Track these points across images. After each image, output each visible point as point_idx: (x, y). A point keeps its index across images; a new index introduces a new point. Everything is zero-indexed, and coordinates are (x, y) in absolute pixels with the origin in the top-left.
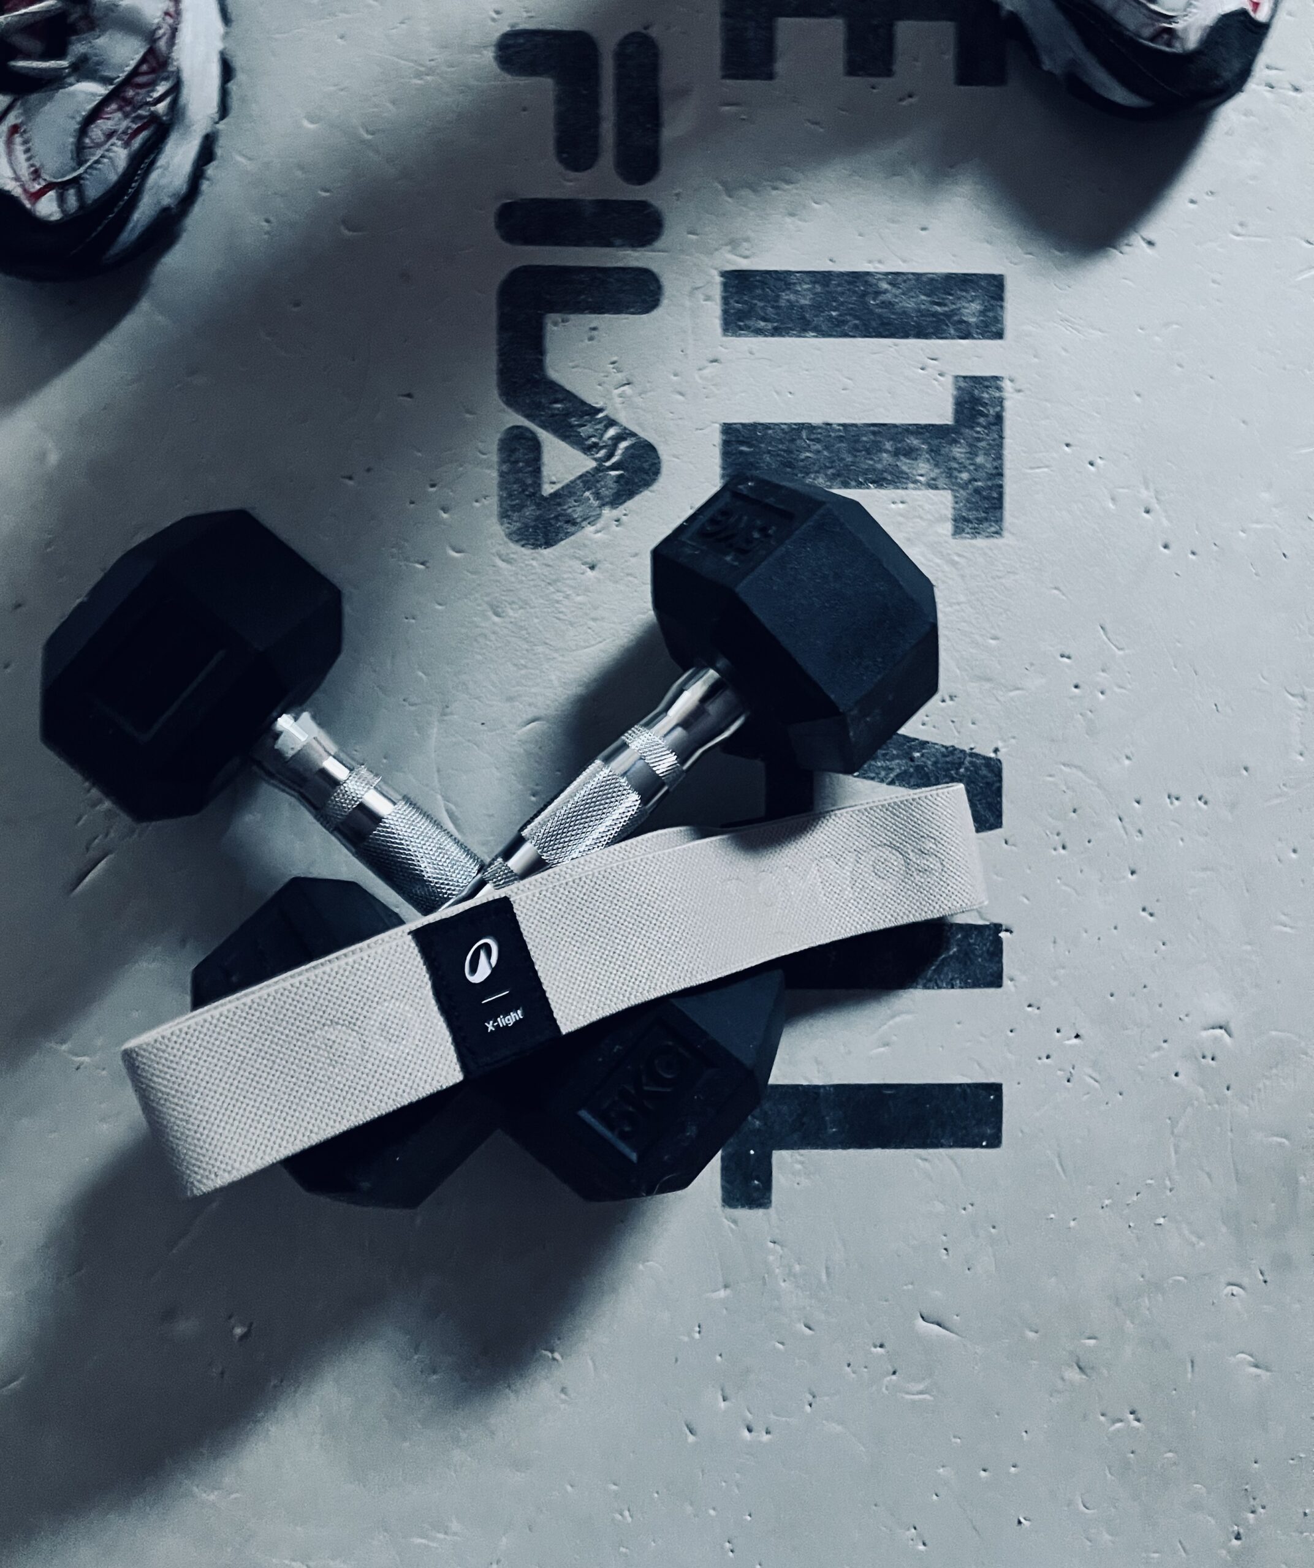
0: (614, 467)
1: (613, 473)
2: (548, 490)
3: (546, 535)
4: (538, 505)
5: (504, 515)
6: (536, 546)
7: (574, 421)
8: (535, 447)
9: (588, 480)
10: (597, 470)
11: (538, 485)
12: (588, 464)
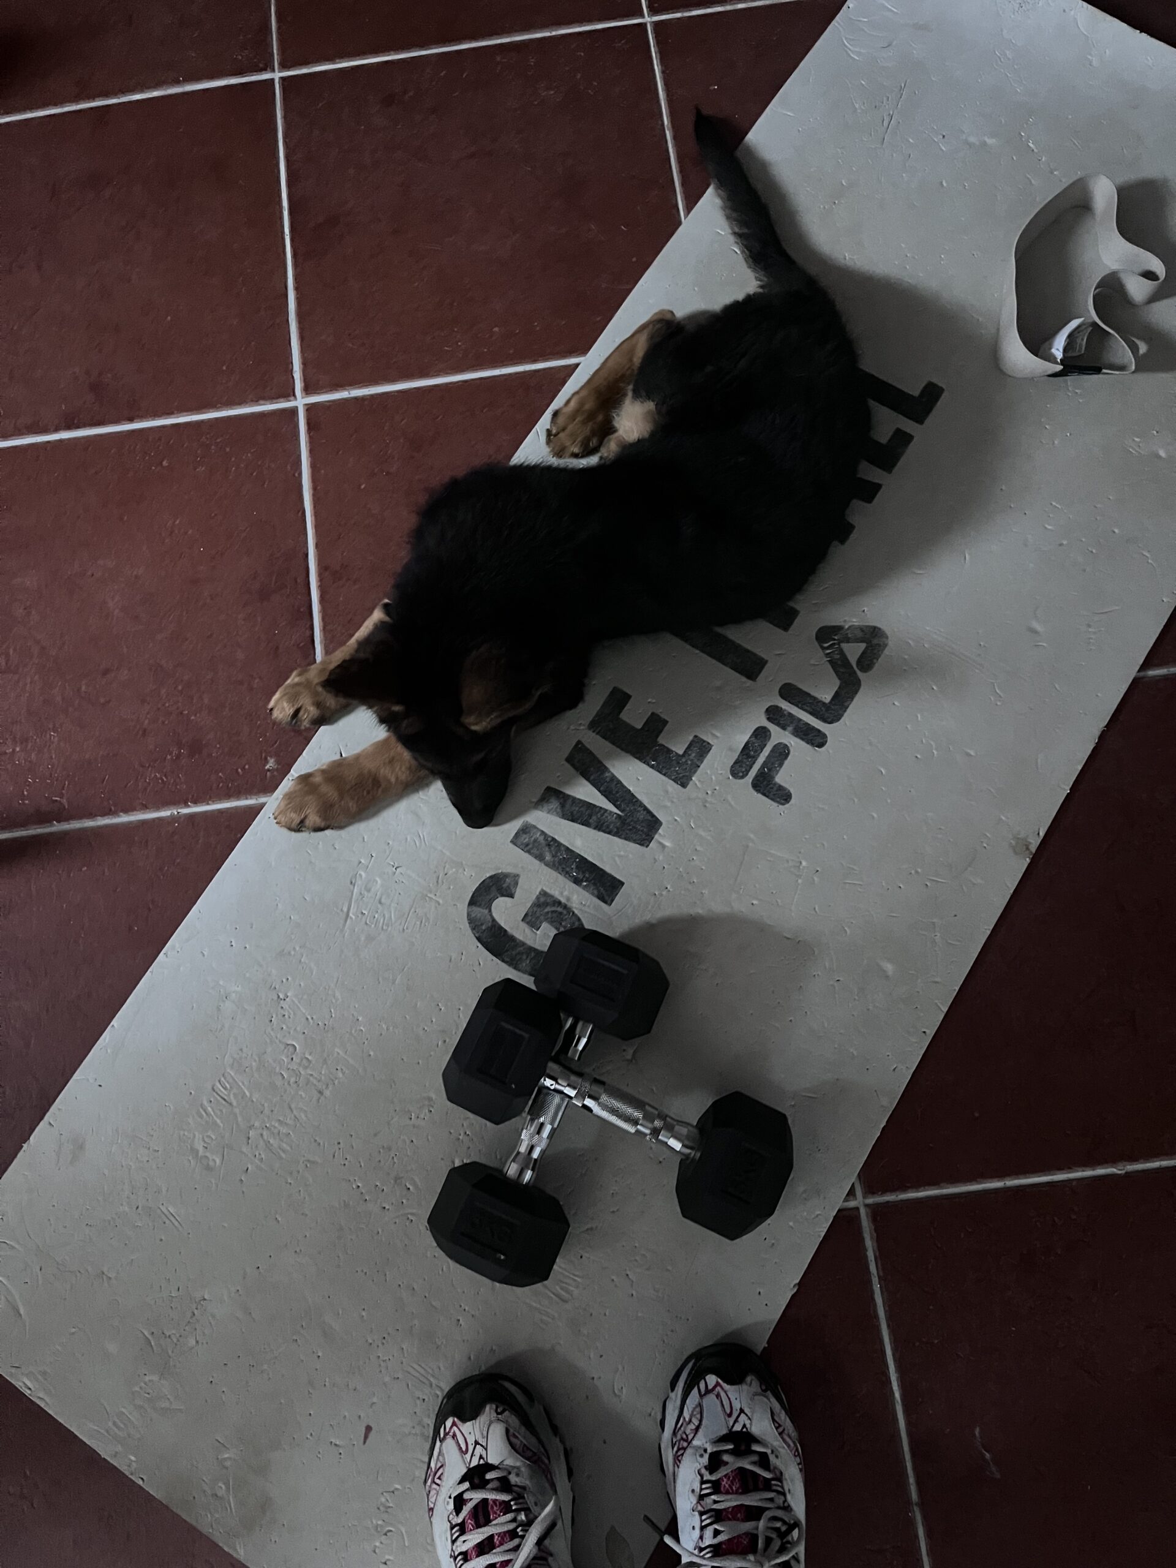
0: (835, 640)
1: (836, 638)
2: (863, 646)
3: (874, 630)
4: (871, 642)
5: (886, 645)
6: (880, 629)
7: (839, 662)
8: (859, 662)
9: (848, 640)
10: (842, 642)
11: (867, 648)
12: (844, 646)
